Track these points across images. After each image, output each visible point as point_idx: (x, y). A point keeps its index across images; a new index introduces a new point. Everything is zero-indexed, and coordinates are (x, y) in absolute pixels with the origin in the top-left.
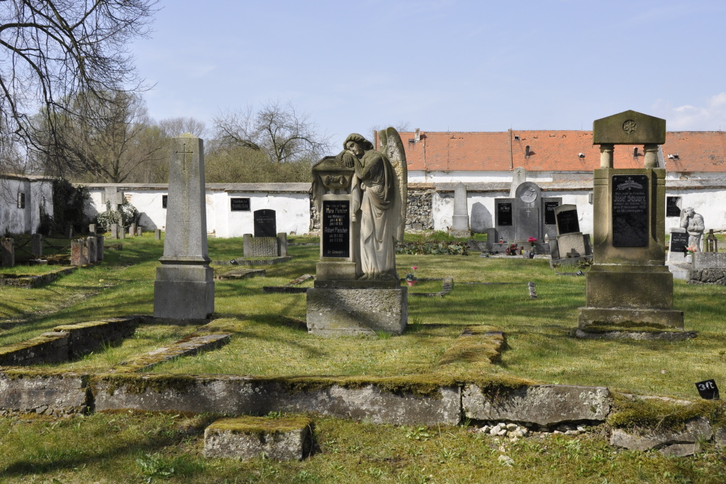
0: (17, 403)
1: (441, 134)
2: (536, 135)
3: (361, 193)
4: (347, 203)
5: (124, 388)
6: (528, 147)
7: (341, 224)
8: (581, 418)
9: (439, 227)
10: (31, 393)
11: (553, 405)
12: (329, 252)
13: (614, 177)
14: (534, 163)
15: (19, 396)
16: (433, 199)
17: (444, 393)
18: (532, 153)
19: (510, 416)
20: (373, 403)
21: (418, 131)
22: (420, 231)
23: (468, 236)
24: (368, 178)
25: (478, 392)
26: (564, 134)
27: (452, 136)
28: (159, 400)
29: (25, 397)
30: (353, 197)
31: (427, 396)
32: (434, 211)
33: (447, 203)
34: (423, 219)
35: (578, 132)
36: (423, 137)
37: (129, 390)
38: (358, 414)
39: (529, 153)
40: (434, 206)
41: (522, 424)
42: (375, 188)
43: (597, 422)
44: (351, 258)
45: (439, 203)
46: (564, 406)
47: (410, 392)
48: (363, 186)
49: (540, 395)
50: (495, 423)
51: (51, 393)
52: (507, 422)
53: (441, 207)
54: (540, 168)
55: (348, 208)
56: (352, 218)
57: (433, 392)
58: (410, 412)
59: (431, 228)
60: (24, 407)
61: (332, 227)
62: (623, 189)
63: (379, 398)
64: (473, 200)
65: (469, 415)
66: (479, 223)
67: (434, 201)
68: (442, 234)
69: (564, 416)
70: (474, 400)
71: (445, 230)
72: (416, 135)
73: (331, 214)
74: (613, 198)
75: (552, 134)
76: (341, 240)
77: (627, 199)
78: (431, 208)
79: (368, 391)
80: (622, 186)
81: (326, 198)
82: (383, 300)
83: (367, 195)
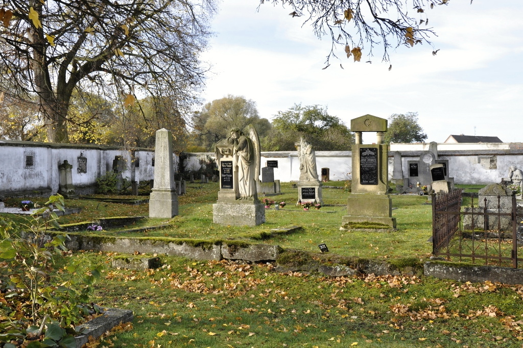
3: (238, 157)
7: (229, 172)
8: (268, 259)
11: (256, 253)
12: (224, 186)
13: (360, 149)
17: (214, 246)
20: (186, 251)
24: (240, 149)
25: (227, 247)
31: (207, 247)
38: (180, 255)
41: (244, 260)
42: (244, 154)
44: (234, 189)
47: (200, 246)
48: (238, 154)
49: (251, 248)
50: (234, 260)
55: (232, 165)
56: (234, 170)
58: (200, 255)
61: (225, 174)
62: (365, 155)
63: (188, 248)
65: (224, 256)
70: (225, 250)
73: (225, 168)
74: (360, 160)
76: (229, 180)
77: (367, 160)
79: (184, 245)
80: (364, 154)
81: (222, 159)
82: (247, 210)
83: (240, 158)
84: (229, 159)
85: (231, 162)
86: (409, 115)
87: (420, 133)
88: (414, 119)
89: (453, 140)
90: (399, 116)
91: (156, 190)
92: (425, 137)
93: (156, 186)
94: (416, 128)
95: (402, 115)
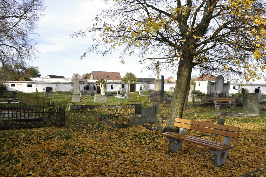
12: (97, 93)
24: (102, 84)
30: (100, 86)
56: (100, 89)
61: (98, 90)
80: (131, 85)
81: (97, 86)
82: (105, 99)
83: (102, 86)
84: (99, 86)
85: (100, 87)
86: (35, 67)
87: (39, 74)
88: (37, 68)
89: (48, 77)
90: (31, 67)
91: (74, 94)
92: (40, 75)
93: (74, 93)
94: (38, 72)
95: (33, 67)
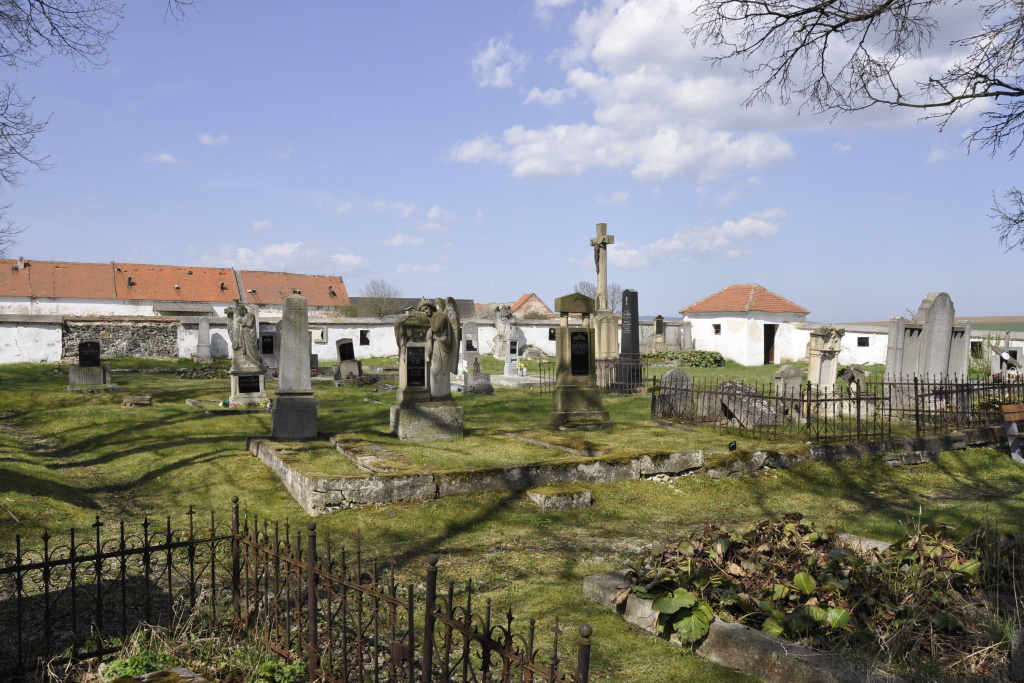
0: (390, 496)
1: (46, 263)
2: (137, 268)
3: (433, 341)
4: (423, 348)
5: (458, 479)
6: (130, 278)
7: (419, 363)
8: (692, 467)
9: (183, 354)
10: (400, 488)
11: (681, 462)
12: (411, 383)
13: (572, 333)
14: (136, 292)
15: (392, 491)
16: (179, 331)
17: (633, 461)
18: (133, 284)
19: (663, 470)
20: (599, 472)
21: (21, 259)
22: (166, 358)
23: (210, 362)
24: (438, 332)
25: (649, 459)
26: (162, 269)
27: (57, 266)
28: (481, 484)
29: (395, 492)
30: (427, 344)
31: (625, 464)
32: (178, 341)
33: (190, 334)
34: (169, 347)
35: (173, 267)
36: (27, 265)
37: (462, 480)
38: (592, 479)
39: (131, 284)
40: (179, 336)
41: (666, 473)
42: (443, 338)
43: (698, 468)
45: (183, 334)
46: (686, 462)
47: (617, 463)
48: (435, 337)
49: (675, 457)
50: (654, 475)
51: (413, 487)
52: (660, 473)
53: (185, 337)
54: (142, 297)
55: (423, 352)
56: (427, 359)
57: (628, 463)
58: (617, 475)
59: (176, 356)
60: (395, 499)
61: (412, 366)
63: (602, 468)
64: (214, 331)
65: (643, 472)
66: (217, 350)
67: (179, 332)
68: (186, 360)
69: (686, 467)
70: (647, 464)
71: (189, 357)
72: (19, 263)
73: (412, 356)
75: (150, 268)
76: (419, 374)
77: (578, 346)
78: (176, 338)
79: (597, 465)
80: (576, 338)
82: (451, 415)
83: (436, 343)
